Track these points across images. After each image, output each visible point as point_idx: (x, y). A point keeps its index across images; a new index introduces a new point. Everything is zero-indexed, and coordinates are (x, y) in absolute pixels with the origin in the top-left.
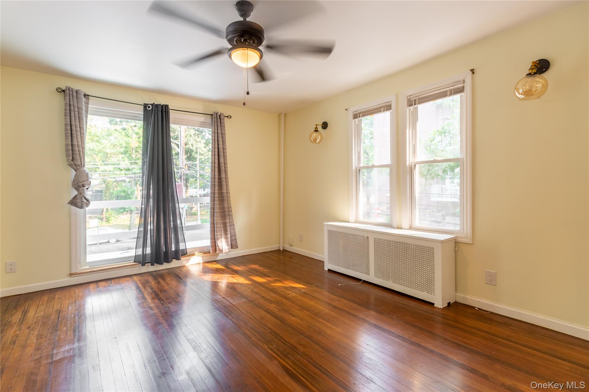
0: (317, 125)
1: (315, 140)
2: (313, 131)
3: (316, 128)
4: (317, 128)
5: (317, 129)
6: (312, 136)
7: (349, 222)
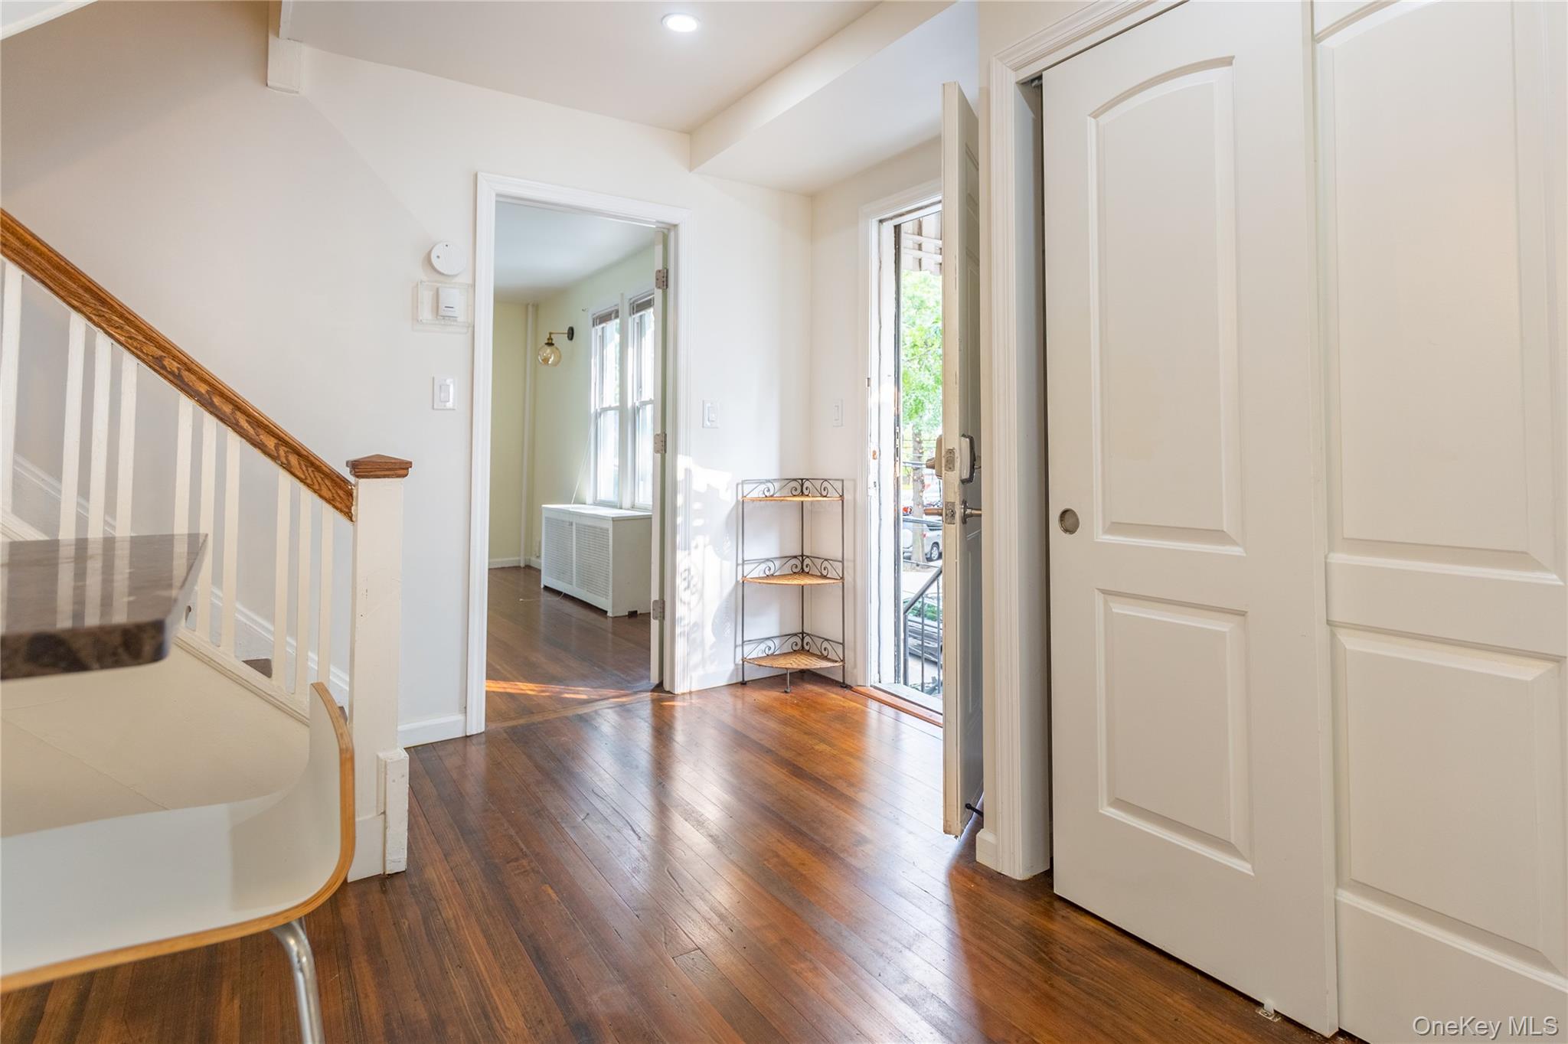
0: (550, 334)
1: (546, 360)
2: (543, 344)
3: (550, 339)
4: (552, 339)
5: (550, 341)
6: (541, 353)
7: (585, 504)
